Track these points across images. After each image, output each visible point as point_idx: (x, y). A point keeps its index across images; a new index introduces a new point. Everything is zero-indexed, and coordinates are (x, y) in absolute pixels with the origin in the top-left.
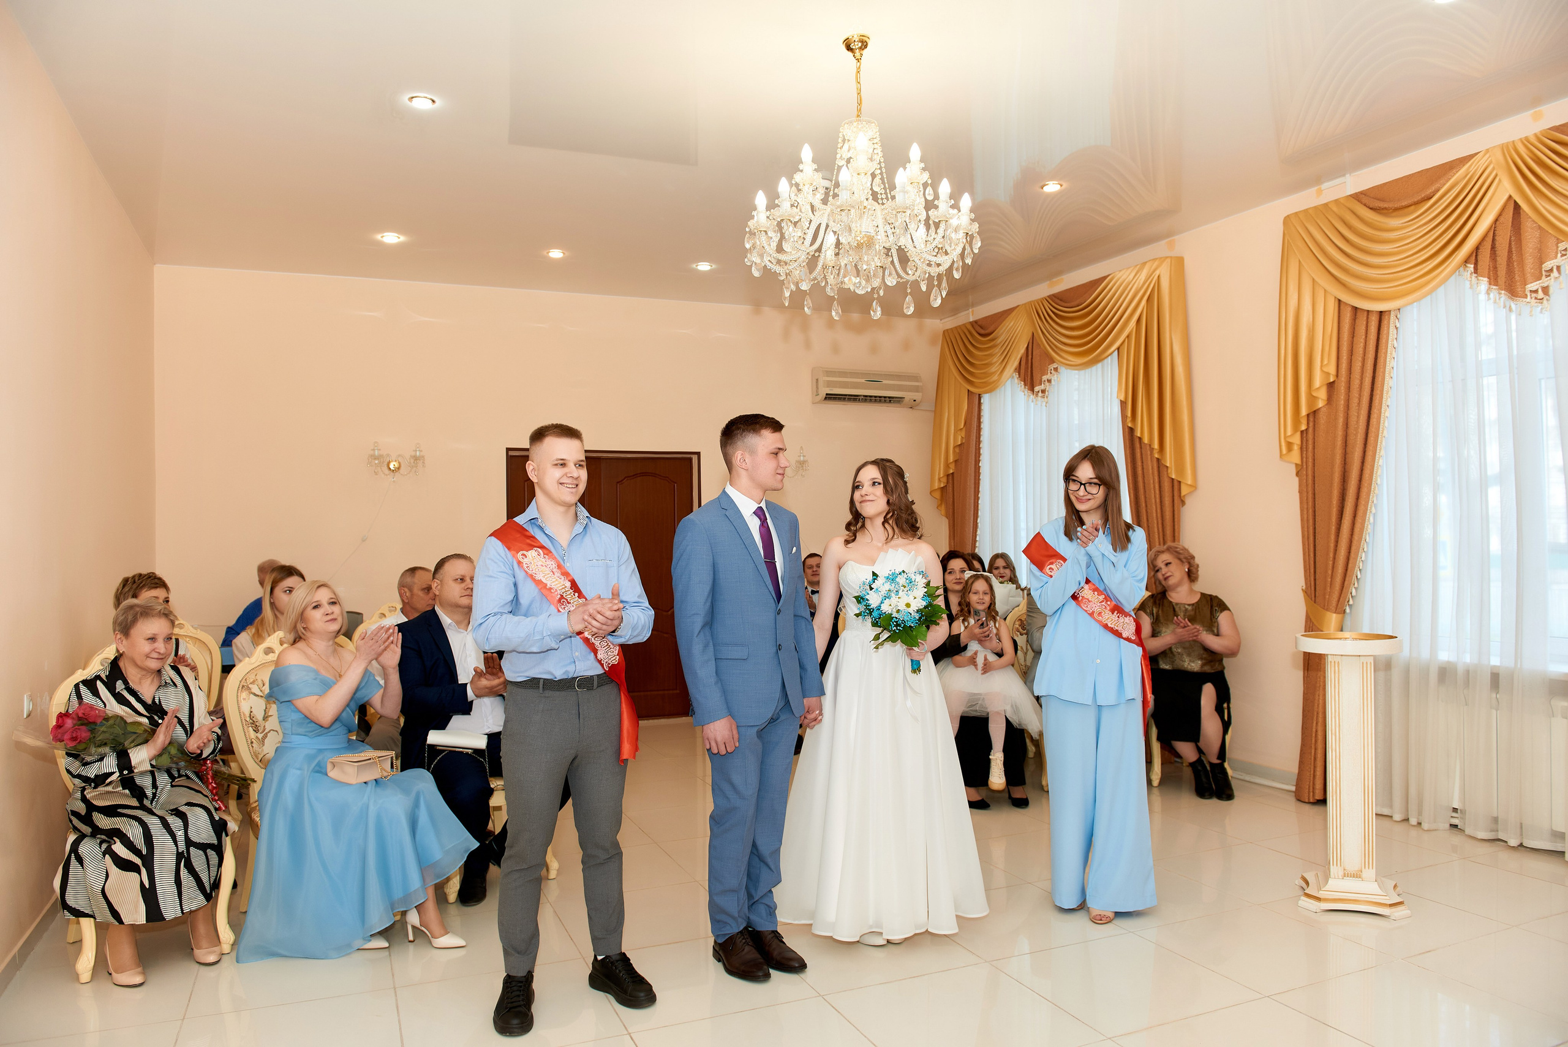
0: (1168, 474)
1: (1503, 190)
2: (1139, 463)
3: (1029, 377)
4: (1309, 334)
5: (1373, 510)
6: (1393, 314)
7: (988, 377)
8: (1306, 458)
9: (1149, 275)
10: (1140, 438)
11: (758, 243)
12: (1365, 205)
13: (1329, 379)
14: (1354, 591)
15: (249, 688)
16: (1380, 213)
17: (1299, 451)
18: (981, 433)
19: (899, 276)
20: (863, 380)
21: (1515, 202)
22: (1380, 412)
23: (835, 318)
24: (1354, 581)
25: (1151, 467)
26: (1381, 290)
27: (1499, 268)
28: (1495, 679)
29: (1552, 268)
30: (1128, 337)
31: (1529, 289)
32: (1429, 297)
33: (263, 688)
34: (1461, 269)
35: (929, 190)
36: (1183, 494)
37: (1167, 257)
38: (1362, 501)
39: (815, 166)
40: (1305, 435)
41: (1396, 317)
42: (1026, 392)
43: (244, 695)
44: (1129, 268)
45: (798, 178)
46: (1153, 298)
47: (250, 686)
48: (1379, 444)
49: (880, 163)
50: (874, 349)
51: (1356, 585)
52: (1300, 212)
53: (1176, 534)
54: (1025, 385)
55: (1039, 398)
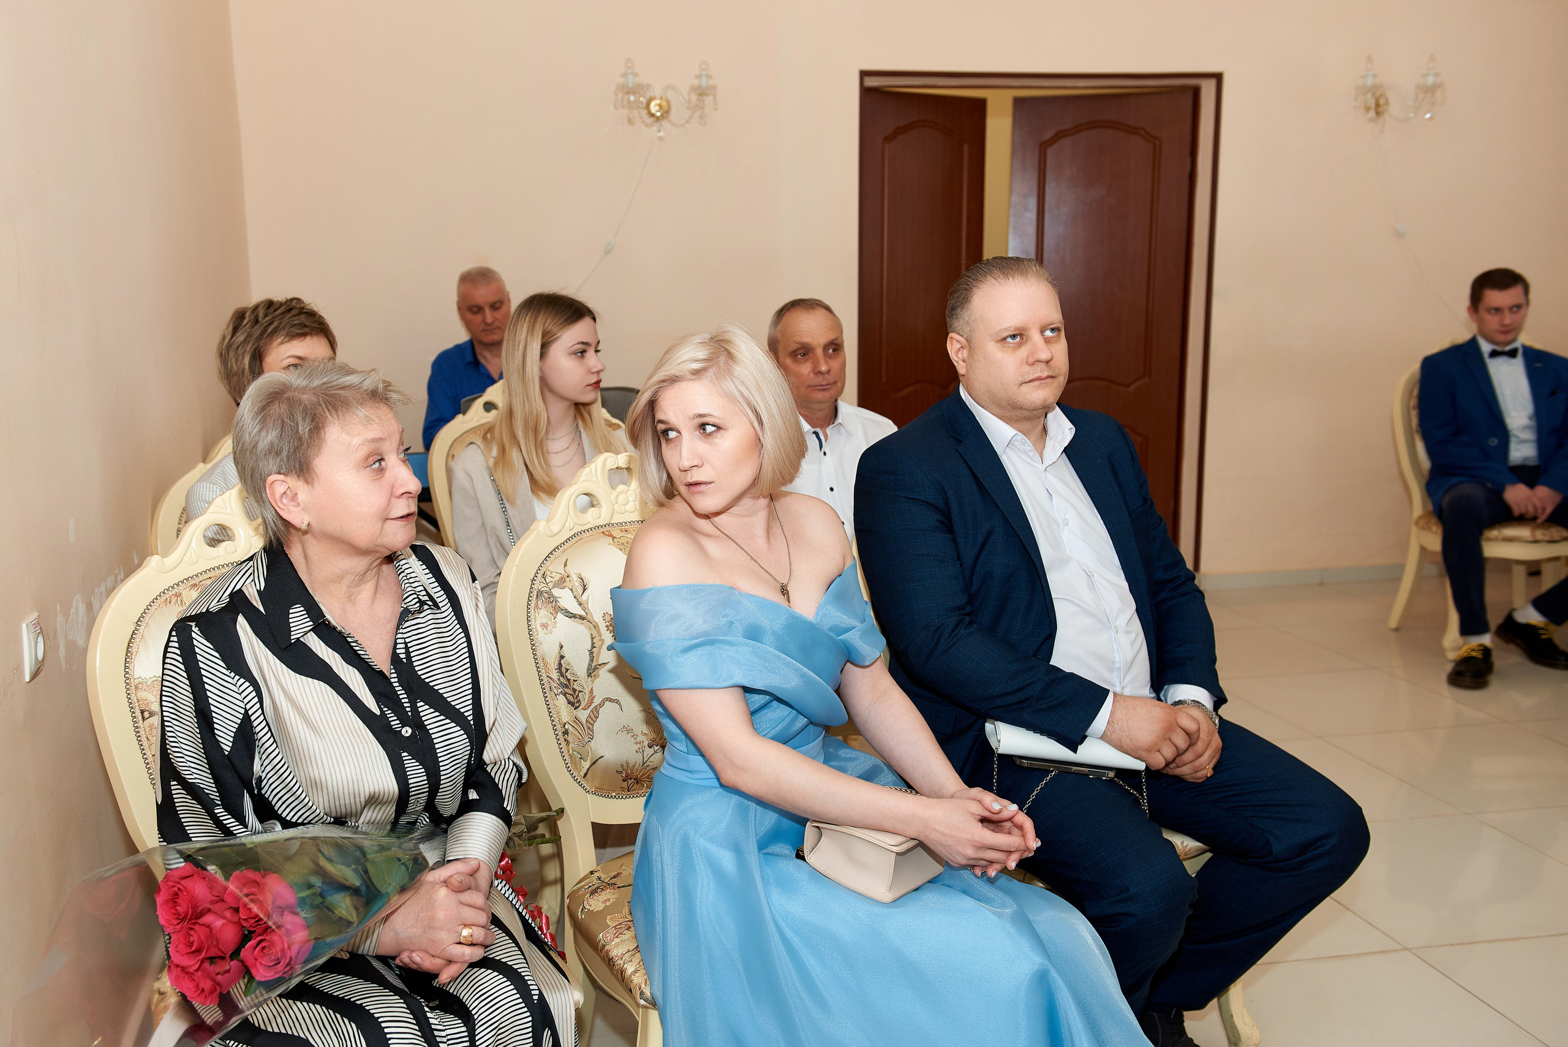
15: (552, 600)
33: (585, 597)
43: (542, 615)
47: (556, 592)
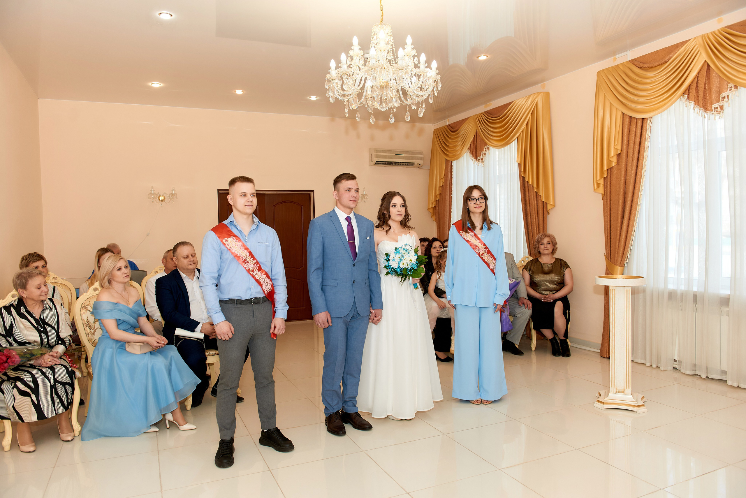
0: (541, 199)
1: (702, 58)
2: (527, 194)
3: (475, 152)
4: (608, 130)
5: (638, 216)
6: (648, 119)
7: (455, 152)
8: (607, 191)
9: (533, 100)
10: (528, 182)
11: (332, 86)
12: (636, 66)
13: (618, 152)
14: (629, 255)
16: (643, 70)
17: (603, 187)
18: (452, 180)
19: (403, 102)
20: (394, 154)
21: (708, 65)
22: (642, 168)
23: (372, 123)
24: (629, 251)
25: (533, 196)
26: (643, 108)
27: (699, 97)
28: (695, 297)
29: (725, 96)
30: (522, 132)
31: (713, 107)
32: (666, 111)
34: (682, 97)
35: (416, 59)
36: (548, 209)
37: (541, 92)
38: (633, 212)
39: (359, 47)
40: (606, 180)
41: (650, 121)
42: (473, 160)
43: (84, 311)
44: (523, 98)
45: (351, 53)
46: (534, 112)
47: (87, 307)
48: (641, 184)
49: (392, 45)
50: (391, 138)
51: (630, 253)
52: (605, 69)
53: (545, 229)
54: (473, 156)
55: (480, 163)
